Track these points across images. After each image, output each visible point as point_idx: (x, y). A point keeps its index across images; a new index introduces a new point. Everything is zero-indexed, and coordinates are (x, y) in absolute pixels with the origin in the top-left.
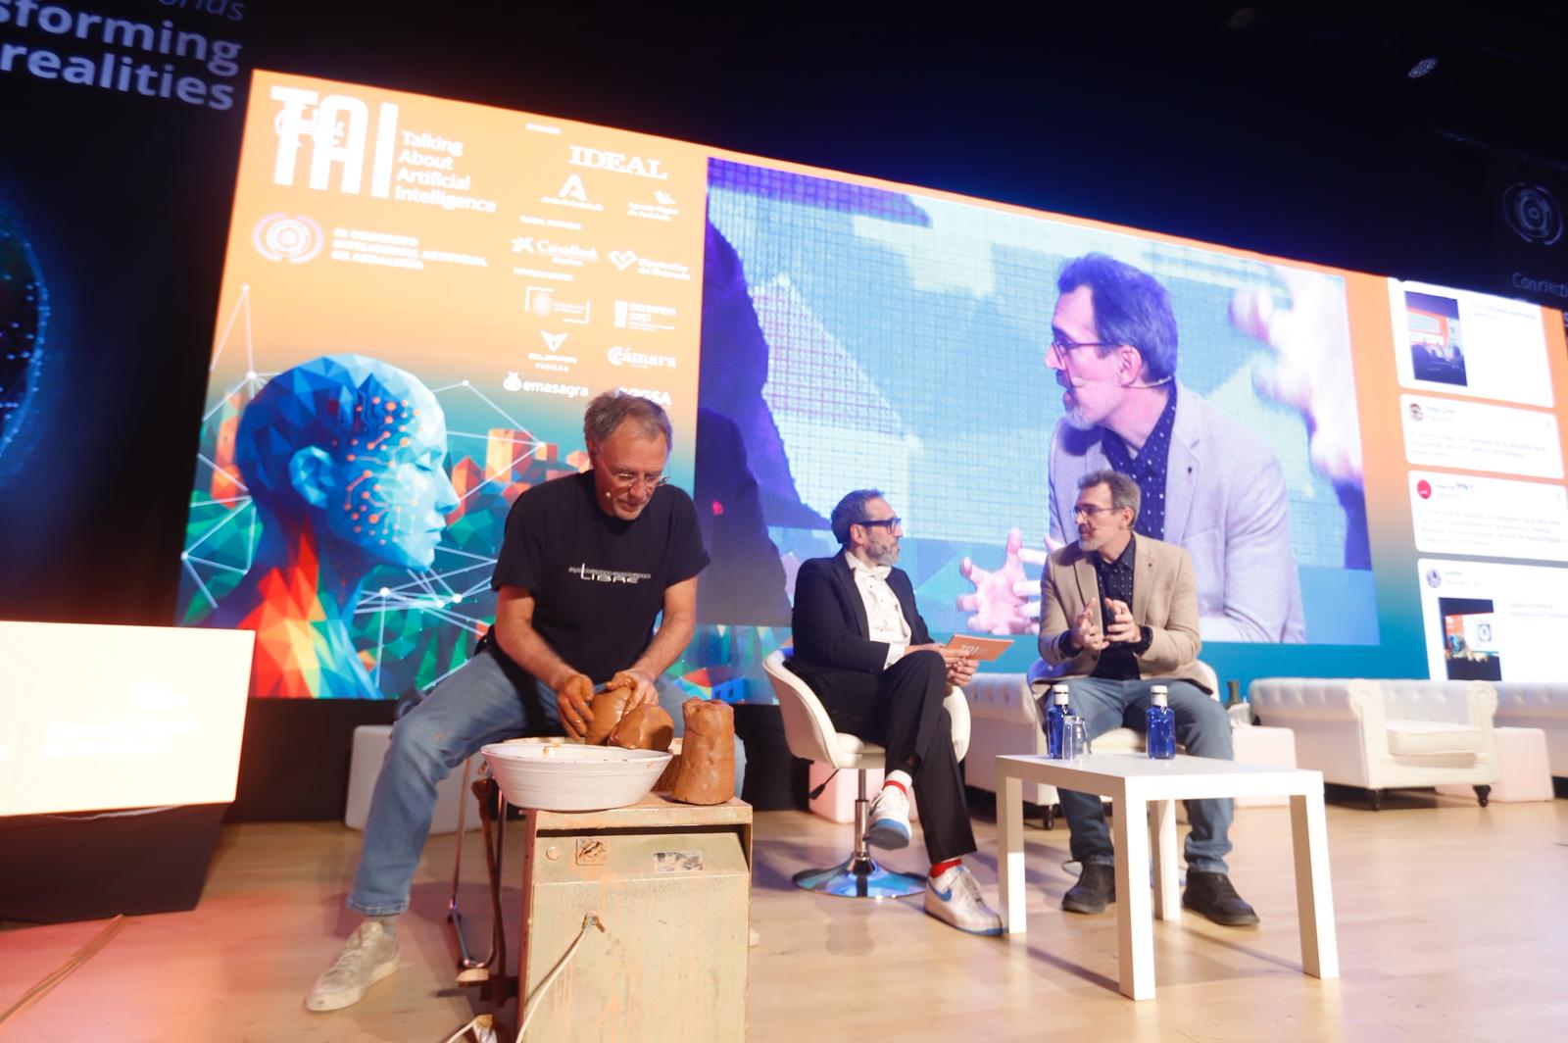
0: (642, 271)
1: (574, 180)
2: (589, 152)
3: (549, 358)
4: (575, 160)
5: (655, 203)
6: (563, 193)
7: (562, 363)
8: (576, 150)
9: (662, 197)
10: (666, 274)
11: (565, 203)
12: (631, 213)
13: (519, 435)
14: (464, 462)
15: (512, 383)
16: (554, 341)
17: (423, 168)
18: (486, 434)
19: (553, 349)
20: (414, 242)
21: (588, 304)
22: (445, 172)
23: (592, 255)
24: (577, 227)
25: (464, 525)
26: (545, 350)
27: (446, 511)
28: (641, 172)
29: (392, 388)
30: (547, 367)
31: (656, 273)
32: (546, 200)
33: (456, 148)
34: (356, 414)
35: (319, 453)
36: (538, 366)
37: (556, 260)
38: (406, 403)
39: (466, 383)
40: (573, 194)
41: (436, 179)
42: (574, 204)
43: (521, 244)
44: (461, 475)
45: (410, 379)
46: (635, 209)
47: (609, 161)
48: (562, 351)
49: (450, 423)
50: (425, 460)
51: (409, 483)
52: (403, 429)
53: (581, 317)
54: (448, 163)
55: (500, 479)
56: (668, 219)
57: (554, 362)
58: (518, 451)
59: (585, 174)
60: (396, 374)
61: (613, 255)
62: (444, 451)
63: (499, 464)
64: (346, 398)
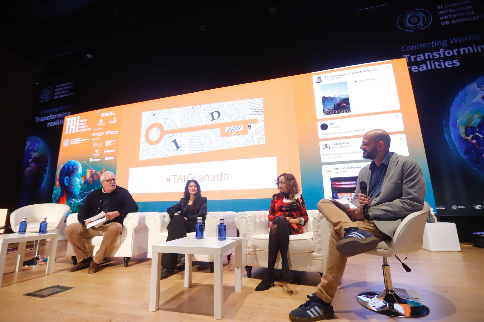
0: (111, 134)
1: (102, 120)
2: (104, 114)
3: (96, 154)
4: (102, 116)
5: (113, 120)
6: (100, 123)
7: (98, 155)
8: (102, 114)
9: (115, 118)
10: (114, 133)
11: (100, 125)
12: (110, 123)
13: (91, 170)
14: (84, 176)
15: (91, 160)
16: (97, 151)
17: (82, 125)
18: (86, 170)
19: (97, 152)
20: (80, 139)
21: (102, 143)
22: (84, 125)
23: (103, 133)
24: (101, 129)
25: (84, 187)
26: (96, 153)
27: (81, 185)
28: (112, 115)
29: (76, 165)
30: (96, 156)
31: (113, 134)
32: (97, 125)
33: (86, 120)
34: (72, 170)
35: (67, 177)
36: (94, 156)
37: (98, 136)
38: (77, 167)
39: (85, 162)
40: (101, 123)
41: (83, 127)
42: (101, 124)
43: (94, 134)
44: (83, 178)
45: (78, 162)
46: (110, 122)
47: (107, 114)
48: (98, 153)
49: (83, 169)
50: (79, 176)
51: (77, 180)
52: (77, 171)
53: (101, 146)
54: (85, 124)
55: (88, 178)
56: (115, 122)
57: (97, 155)
58: (91, 172)
59: (103, 118)
60: (77, 162)
61: (106, 133)
62: (81, 174)
63: (88, 175)
64: (71, 168)
